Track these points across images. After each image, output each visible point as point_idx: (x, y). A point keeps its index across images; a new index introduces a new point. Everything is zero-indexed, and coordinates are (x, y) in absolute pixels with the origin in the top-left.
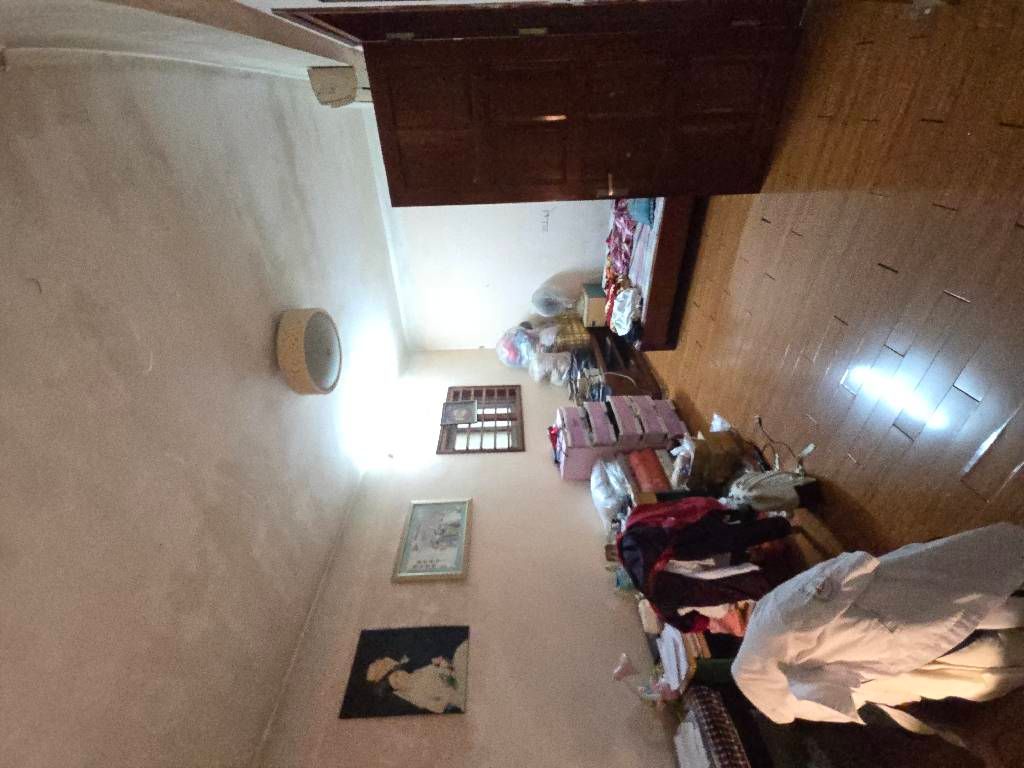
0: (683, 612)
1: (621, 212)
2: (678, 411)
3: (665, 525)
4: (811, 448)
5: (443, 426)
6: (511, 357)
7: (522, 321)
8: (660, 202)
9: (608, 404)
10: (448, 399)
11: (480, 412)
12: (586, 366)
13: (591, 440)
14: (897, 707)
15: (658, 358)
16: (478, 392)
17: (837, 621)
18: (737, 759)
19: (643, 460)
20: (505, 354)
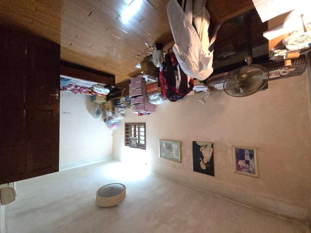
0: (189, 86)
1: (65, 89)
2: (134, 77)
3: (167, 88)
4: (146, 44)
5: (137, 147)
6: (115, 125)
7: (104, 122)
8: (62, 76)
9: (132, 97)
10: (128, 146)
11: (133, 136)
12: (120, 102)
13: (142, 103)
14: (210, 42)
15: (118, 80)
16: (127, 136)
17: (189, 58)
18: (222, 76)
19: (149, 89)
20: (115, 128)
